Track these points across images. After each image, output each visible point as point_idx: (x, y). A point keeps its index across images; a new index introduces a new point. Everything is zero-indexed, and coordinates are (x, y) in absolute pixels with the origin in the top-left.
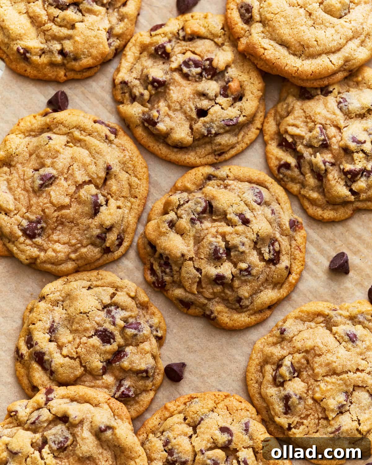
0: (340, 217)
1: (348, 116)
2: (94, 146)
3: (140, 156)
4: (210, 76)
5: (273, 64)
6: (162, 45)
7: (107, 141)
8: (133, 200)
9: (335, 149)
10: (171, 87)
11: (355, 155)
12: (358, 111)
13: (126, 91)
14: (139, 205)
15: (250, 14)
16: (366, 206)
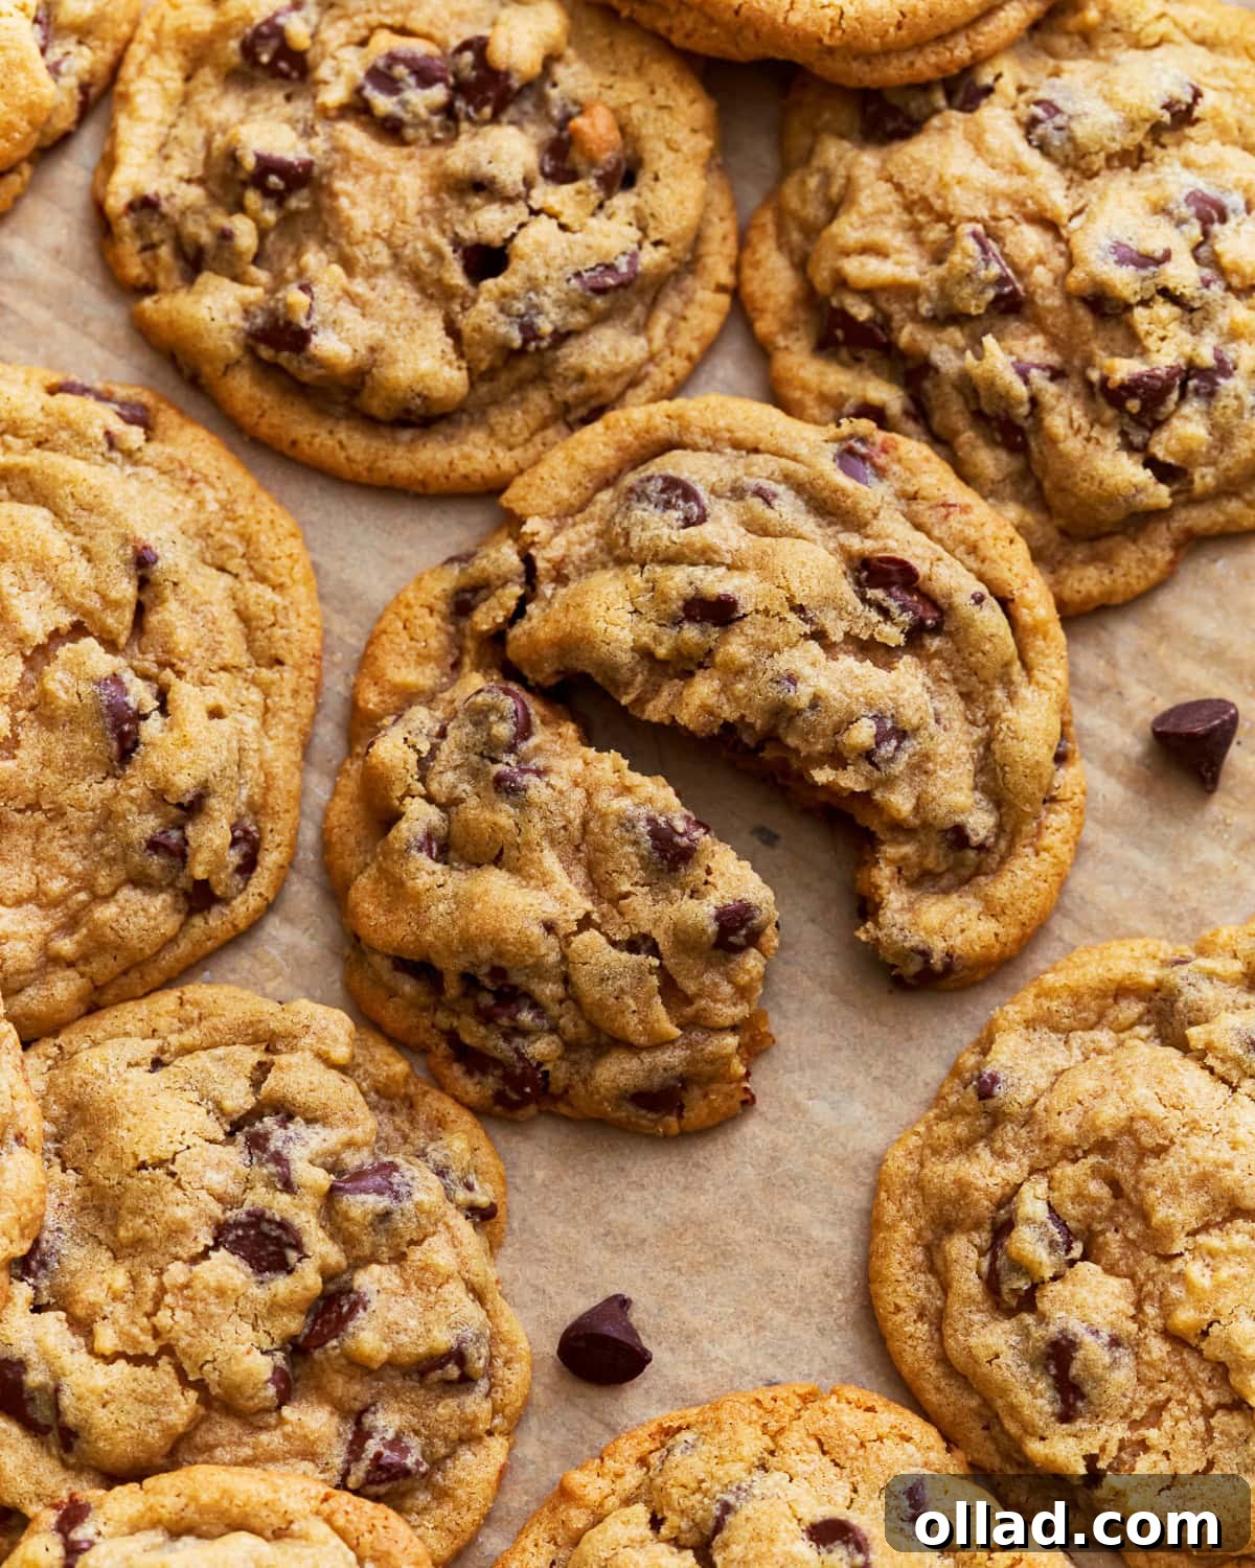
0: (1128, 584)
1: (1076, 168)
2: (67, 482)
3: (263, 496)
4: (487, 111)
5: (737, 12)
6: (269, 22)
7: (116, 455)
8: (266, 674)
9: (1050, 310)
10: (339, 185)
11: (1140, 315)
12: (1113, 140)
13: (156, 236)
14: (295, 693)
16: (1221, 518)
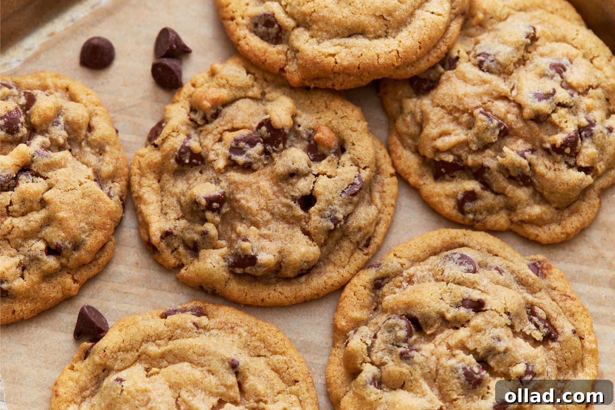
0: (589, 217)
1: (504, 73)
2: (190, 348)
3: (260, 322)
4: (281, 145)
5: (359, 68)
6: (182, 147)
7: (201, 330)
8: (293, 388)
9: (520, 129)
10: (238, 196)
11: (554, 116)
12: (514, 57)
13: (176, 245)
14: (308, 390)
15: (276, 26)
16: (611, 179)
